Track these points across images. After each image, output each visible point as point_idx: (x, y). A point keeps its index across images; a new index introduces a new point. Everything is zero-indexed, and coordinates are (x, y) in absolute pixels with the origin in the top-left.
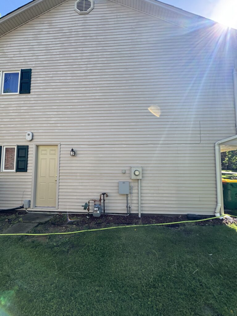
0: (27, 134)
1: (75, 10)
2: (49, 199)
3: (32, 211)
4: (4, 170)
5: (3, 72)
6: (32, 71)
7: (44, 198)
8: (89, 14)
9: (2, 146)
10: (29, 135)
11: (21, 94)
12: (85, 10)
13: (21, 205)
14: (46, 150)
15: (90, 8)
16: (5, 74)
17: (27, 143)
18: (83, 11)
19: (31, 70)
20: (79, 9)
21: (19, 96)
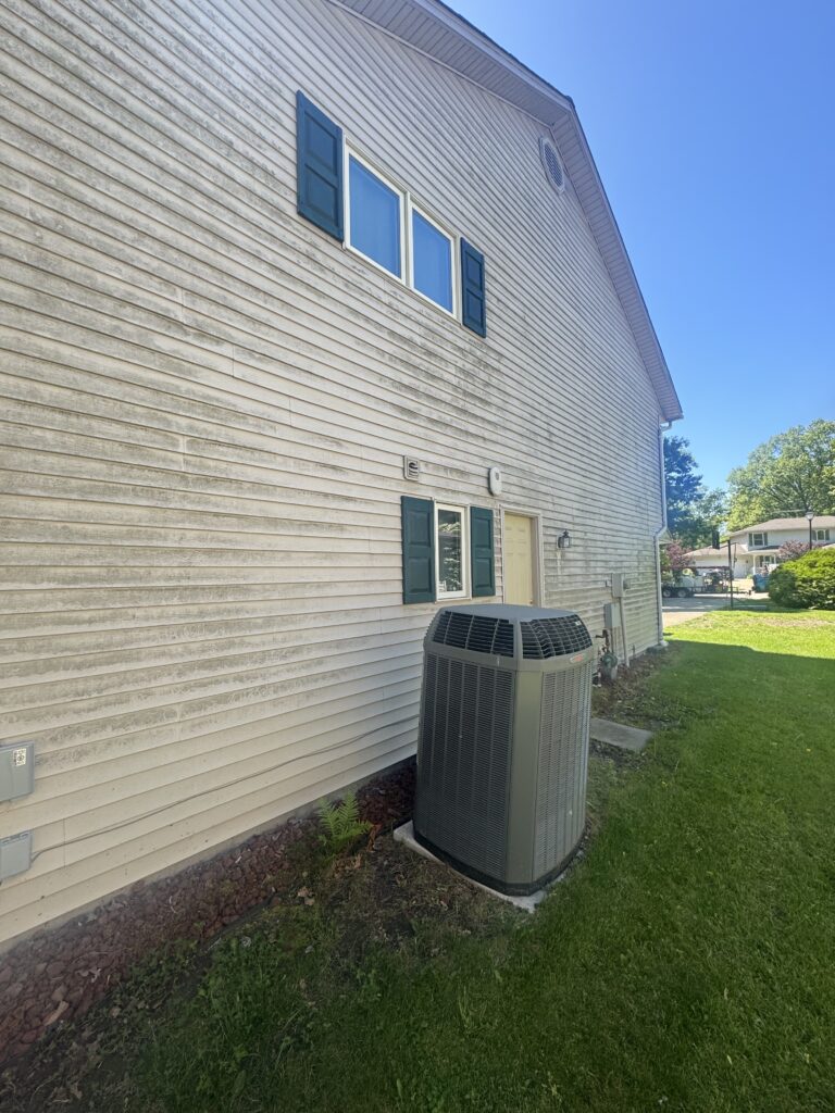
0: (493, 474)
1: (542, 161)
4: (439, 596)
5: (410, 197)
6: (486, 266)
8: (561, 197)
9: (432, 502)
10: (496, 476)
11: (465, 328)
12: (555, 181)
15: (561, 186)
16: (413, 211)
17: (490, 501)
18: (553, 178)
19: (483, 259)
20: (549, 169)
21: (462, 333)
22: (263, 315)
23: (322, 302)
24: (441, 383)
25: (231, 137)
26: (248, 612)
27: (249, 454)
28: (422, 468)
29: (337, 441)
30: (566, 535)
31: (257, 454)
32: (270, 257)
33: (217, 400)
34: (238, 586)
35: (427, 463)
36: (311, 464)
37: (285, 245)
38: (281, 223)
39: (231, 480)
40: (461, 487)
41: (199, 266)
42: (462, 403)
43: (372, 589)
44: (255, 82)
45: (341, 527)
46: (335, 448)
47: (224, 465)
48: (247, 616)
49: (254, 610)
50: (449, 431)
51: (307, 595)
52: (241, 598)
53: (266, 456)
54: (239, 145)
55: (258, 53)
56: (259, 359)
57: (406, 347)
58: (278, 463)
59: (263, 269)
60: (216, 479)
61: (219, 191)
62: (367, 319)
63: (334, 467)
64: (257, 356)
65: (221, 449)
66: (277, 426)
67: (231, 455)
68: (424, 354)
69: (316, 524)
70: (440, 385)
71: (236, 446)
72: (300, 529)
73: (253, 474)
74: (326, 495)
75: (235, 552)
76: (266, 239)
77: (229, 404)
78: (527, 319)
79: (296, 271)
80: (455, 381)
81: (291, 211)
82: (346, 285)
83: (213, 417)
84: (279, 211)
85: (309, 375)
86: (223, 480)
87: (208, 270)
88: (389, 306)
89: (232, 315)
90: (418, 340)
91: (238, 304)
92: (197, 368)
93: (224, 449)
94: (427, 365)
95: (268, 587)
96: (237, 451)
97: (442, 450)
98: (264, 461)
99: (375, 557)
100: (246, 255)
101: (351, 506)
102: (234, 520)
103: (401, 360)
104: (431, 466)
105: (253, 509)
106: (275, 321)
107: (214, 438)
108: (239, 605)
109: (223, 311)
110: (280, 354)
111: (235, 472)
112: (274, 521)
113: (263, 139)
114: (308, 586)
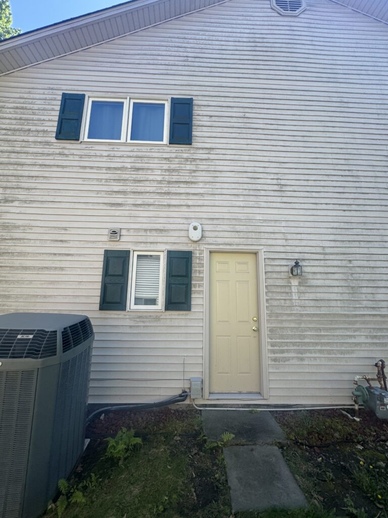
0: (191, 228)
1: (272, 8)
2: (240, 373)
3: (205, 406)
4: (133, 307)
5: (130, 99)
6: (195, 102)
7: (227, 373)
8: (300, 16)
9: (130, 251)
10: (195, 228)
11: (171, 145)
12: (291, 10)
13: (180, 392)
14: (227, 263)
15: (301, 9)
16: (134, 103)
17: (190, 245)
18: (288, 10)
19: (191, 100)
20: (281, 8)
21: (168, 149)
22: (33, 185)
23: (65, 170)
24: (148, 182)
25: (30, 127)
26: (7, 306)
27: (18, 241)
28: (124, 232)
29: (65, 229)
30: (297, 265)
31: (22, 241)
32: (40, 162)
33: (8, 223)
34: (5, 295)
35: (128, 230)
36: (49, 241)
37: (49, 155)
38: (48, 147)
39: (9, 253)
40: (159, 239)
41: (10, 178)
42: (167, 189)
43: (77, 300)
44: (45, 102)
45: (62, 269)
46: (63, 232)
47: (7, 247)
48: (7, 308)
49: (11, 306)
50: (151, 208)
51: (37, 301)
52: (5, 300)
53: (26, 241)
54: (33, 128)
55: (46, 91)
56: (29, 203)
57: (119, 172)
58: (32, 243)
59: (36, 168)
60: (3, 253)
61: (22, 148)
62: (92, 168)
63: (61, 241)
64: (28, 202)
65: (7, 241)
66: (33, 228)
67: (10, 243)
68: (134, 171)
69: (47, 268)
70: (147, 184)
71: (12, 239)
72: (38, 270)
73: (18, 249)
74: (55, 254)
75: (6, 281)
76: (40, 156)
77: (12, 224)
78: (247, 115)
79: (52, 163)
80: (159, 178)
81: (54, 140)
82: (81, 157)
83: (5, 230)
84: (47, 143)
85: (53, 203)
86: (6, 253)
87: (13, 178)
88: (108, 156)
89: (20, 190)
90: (129, 166)
91: (23, 185)
92: (3, 213)
93: (8, 241)
94: (134, 176)
95: (19, 296)
96: (13, 241)
97: (144, 220)
98: (24, 243)
99: (82, 283)
100: (31, 166)
101: (69, 258)
102: (8, 268)
103: (114, 180)
104: (132, 230)
105: (17, 263)
106: (39, 186)
107: (4, 238)
108: (4, 303)
109: (16, 190)
110: (40, 199)
111: (11, 249)
112: (26, 268)
113: (44, 120)
114: (39, 297)
